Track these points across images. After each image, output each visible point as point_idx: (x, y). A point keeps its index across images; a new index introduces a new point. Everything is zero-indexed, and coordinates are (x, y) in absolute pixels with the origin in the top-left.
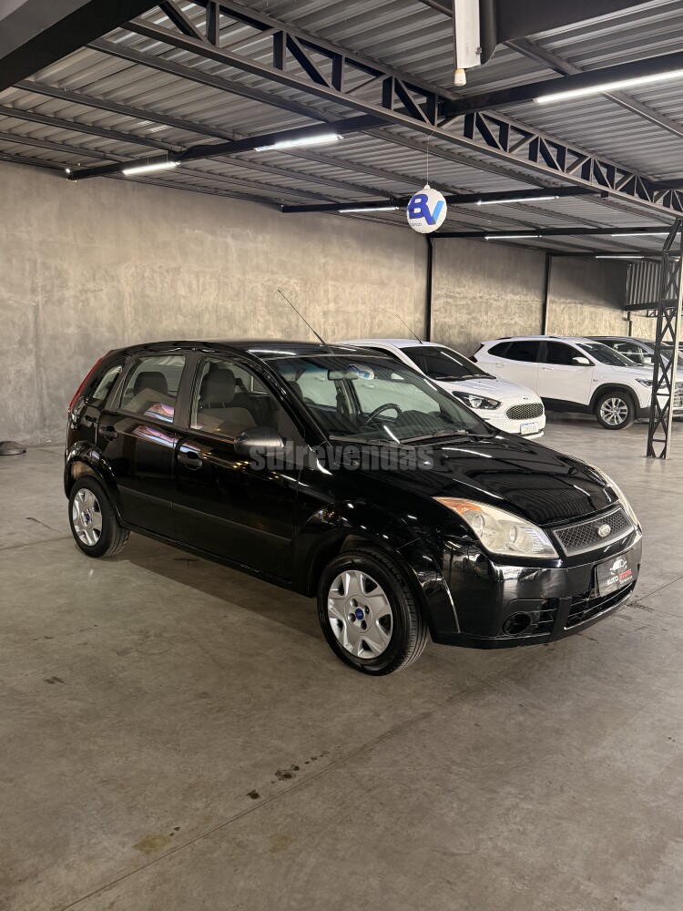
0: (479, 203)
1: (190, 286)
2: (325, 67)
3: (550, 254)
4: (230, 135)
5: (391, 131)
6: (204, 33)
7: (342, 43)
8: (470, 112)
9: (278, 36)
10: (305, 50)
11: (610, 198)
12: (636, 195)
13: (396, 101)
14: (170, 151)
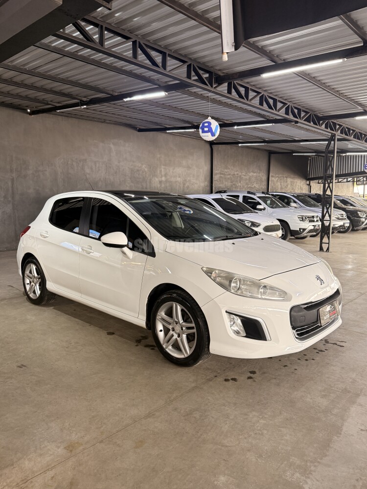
0: (236, 127)
1: (92, 169)
2: (158, 59)
3: (270, 153)
4: (111, 93)
5: (191, 91)
6: (98, 41)
7: (166, 47)
8: (230, 81)
9: (134, 43)
10: (148, 50)
11: (299, 124)
12: (312, 123)
13: (193, 76)
14: (81, 100)
